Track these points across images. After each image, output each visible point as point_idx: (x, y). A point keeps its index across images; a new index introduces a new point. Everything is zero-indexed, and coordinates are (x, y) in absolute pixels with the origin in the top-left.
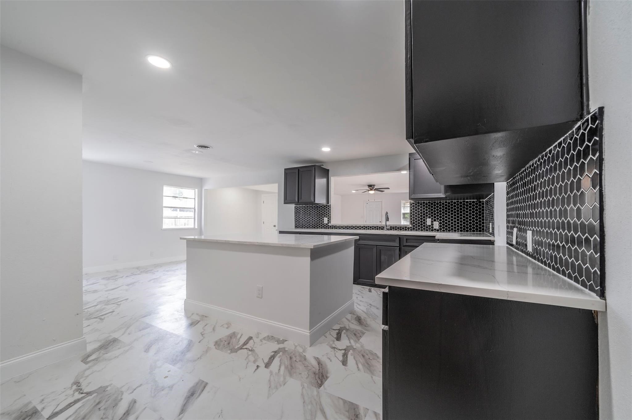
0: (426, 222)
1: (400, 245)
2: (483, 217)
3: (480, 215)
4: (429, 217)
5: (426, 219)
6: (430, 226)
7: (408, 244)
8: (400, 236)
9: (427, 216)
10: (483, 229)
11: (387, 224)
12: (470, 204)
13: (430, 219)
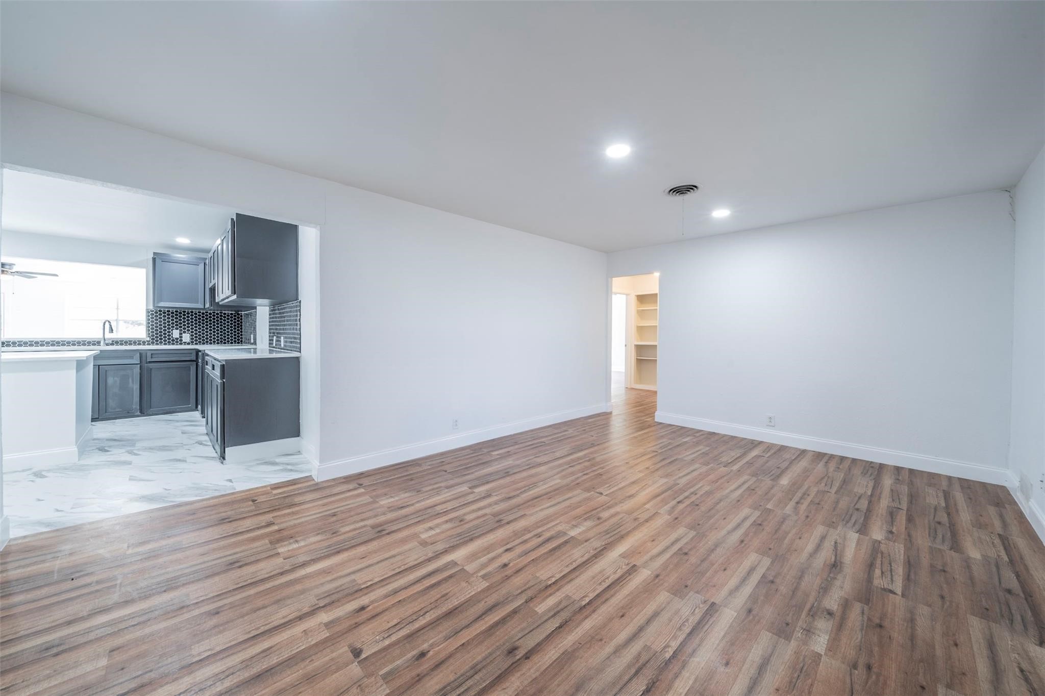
0: (172, 334)
1: (140, 363)
2: (241, 329)
3: (238, 327)
4: (177, 329)
5: (172, 330)
6: (177, 339)
7: (153, 360)
8: (141, 351)
9: (173, 327)
10: (241, 341)
11: (106, 337)
12: (228, 316)
13: (178, 331)
